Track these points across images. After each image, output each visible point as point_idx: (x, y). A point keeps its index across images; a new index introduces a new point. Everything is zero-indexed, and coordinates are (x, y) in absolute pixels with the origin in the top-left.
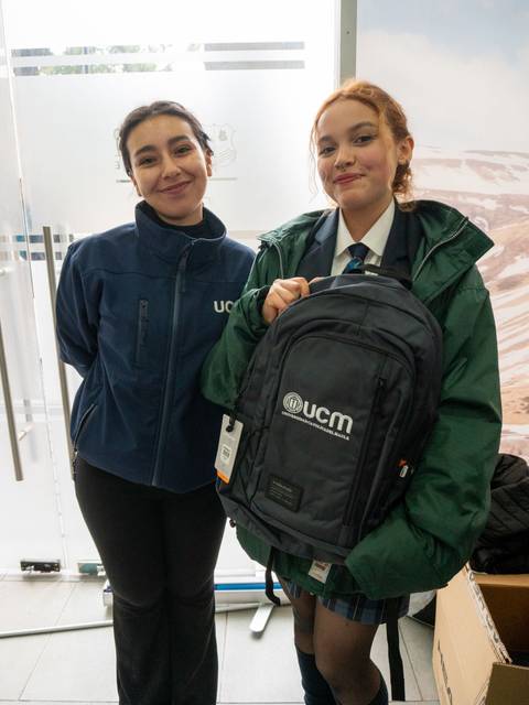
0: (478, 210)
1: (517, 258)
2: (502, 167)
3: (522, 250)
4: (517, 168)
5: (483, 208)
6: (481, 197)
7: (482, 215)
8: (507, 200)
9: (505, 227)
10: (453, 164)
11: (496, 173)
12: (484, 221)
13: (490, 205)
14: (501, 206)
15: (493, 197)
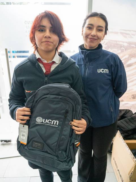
0: (123, 46)
1: (132, 58)
2: (129, 34)
3: (133, 57)
4: (133, 35)
5: (124, 45)
6: (123, 42)
7: (123, 47)
8: (130, 43)
9: (129, 50)
10: (116, 33)
11: (127, 36)
12: (124, 49)
13: (126, 44)
14: (128, 45)
15: (126, 42)
